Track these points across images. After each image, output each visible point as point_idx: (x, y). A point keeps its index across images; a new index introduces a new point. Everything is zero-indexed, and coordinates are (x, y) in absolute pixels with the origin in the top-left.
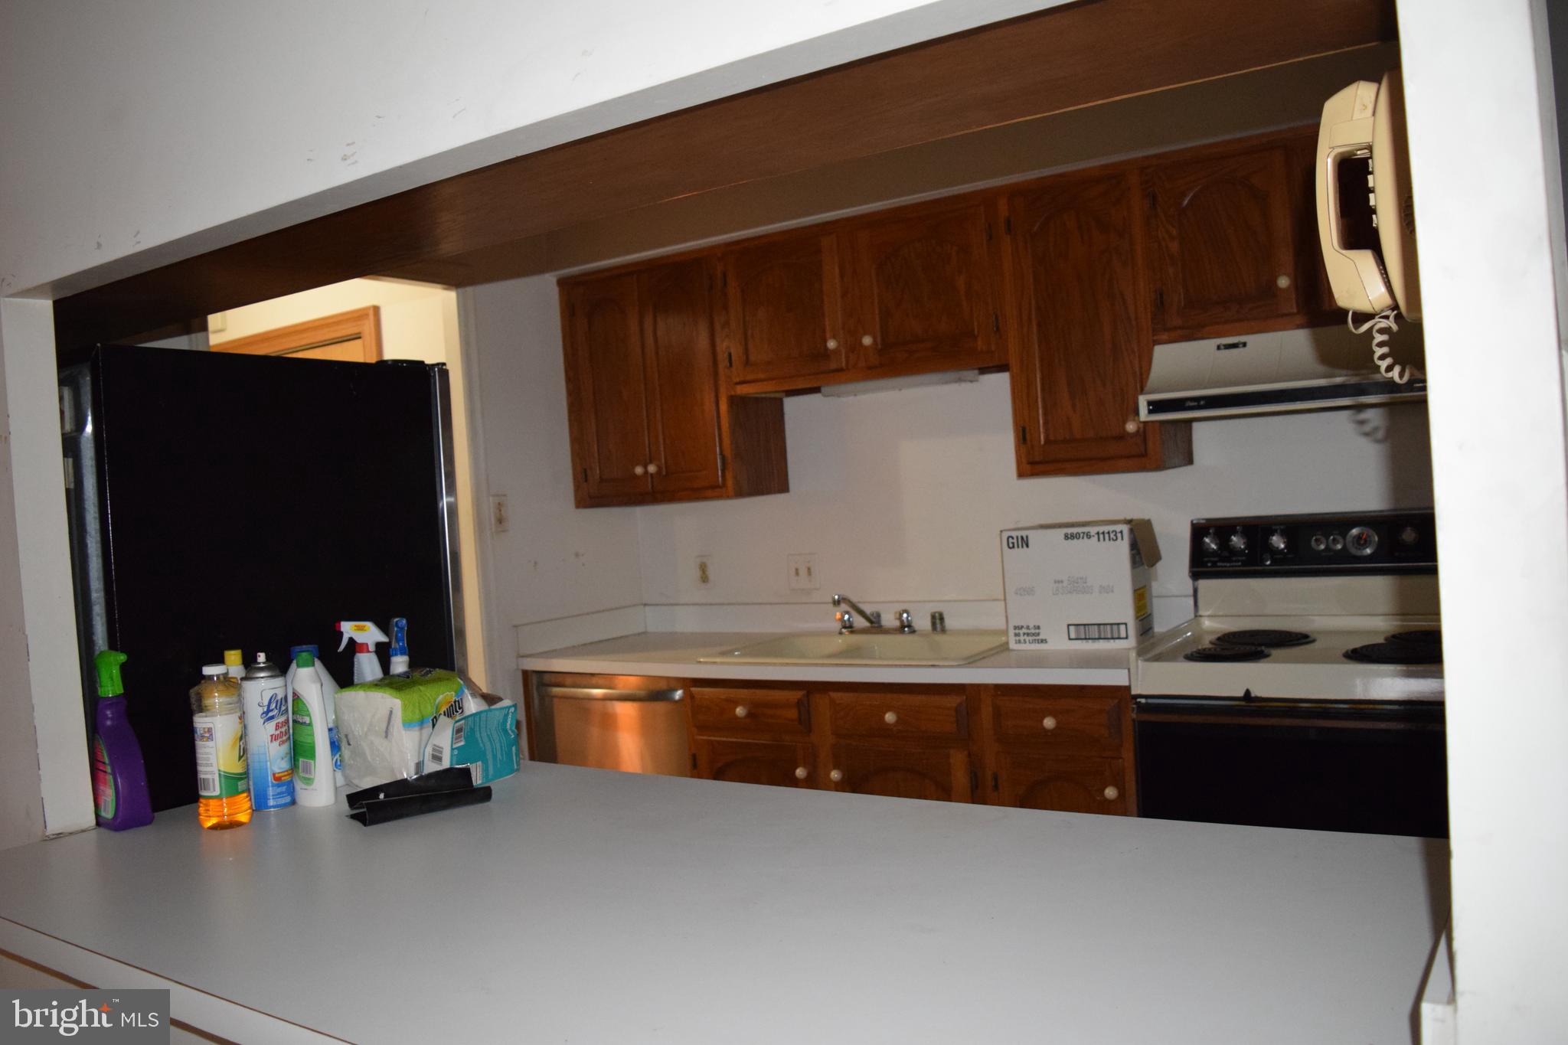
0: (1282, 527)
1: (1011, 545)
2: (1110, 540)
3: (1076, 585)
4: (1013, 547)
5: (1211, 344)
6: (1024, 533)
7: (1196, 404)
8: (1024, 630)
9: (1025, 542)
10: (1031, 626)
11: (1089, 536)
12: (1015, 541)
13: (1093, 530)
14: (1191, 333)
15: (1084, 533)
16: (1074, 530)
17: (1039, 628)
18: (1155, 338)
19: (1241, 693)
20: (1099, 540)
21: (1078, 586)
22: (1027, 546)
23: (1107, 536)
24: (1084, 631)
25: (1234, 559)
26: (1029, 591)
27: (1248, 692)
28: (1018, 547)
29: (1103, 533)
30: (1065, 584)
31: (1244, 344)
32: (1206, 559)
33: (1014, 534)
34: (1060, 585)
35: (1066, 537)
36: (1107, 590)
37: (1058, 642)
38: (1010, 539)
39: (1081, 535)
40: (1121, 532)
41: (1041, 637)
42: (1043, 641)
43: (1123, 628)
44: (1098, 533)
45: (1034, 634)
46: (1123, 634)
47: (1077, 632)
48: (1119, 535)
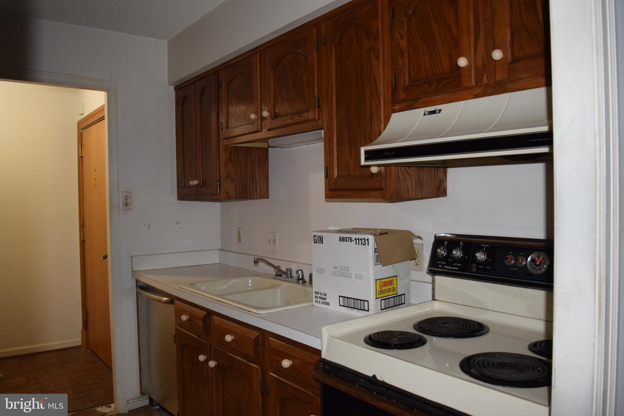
0: (487, 246)
1: (315, 241)
2: (362, 245)
3: (344, 271)
5: (421, 111)
6: (321, 234)
7: (389, 154)
8: (319, 295)
9: (321, 240)
10: (322, 294)
11: (351, 240)
12: (317, 238)
13: (354, 236)
15: (349, 238)
16: (344, 235)
17: (325, 295)
18: (393, 108)
20: (356, 244)
22: (322, 243)
23: (360, 241)
24: (347, 302)
25: (455, 264)
26: (322, 271)
28: (318, 243)
29: (358, 239)
30: (338, 270)
31: (440, 111)
32: (439, 262)
33: (317, 234)
34: (336, 270)
35: (342, 239)
36: (358, 277)
37: (335, 306)
38: (315, 238)
39: (348, 239)
40: (368, 240)
41: (327, 301)
42: (328, 304)
43: (366, 303)
44: (356, 239)
45: (324, 298)
46: (367, 308)
47: (344, 302)
48: (367, 242)
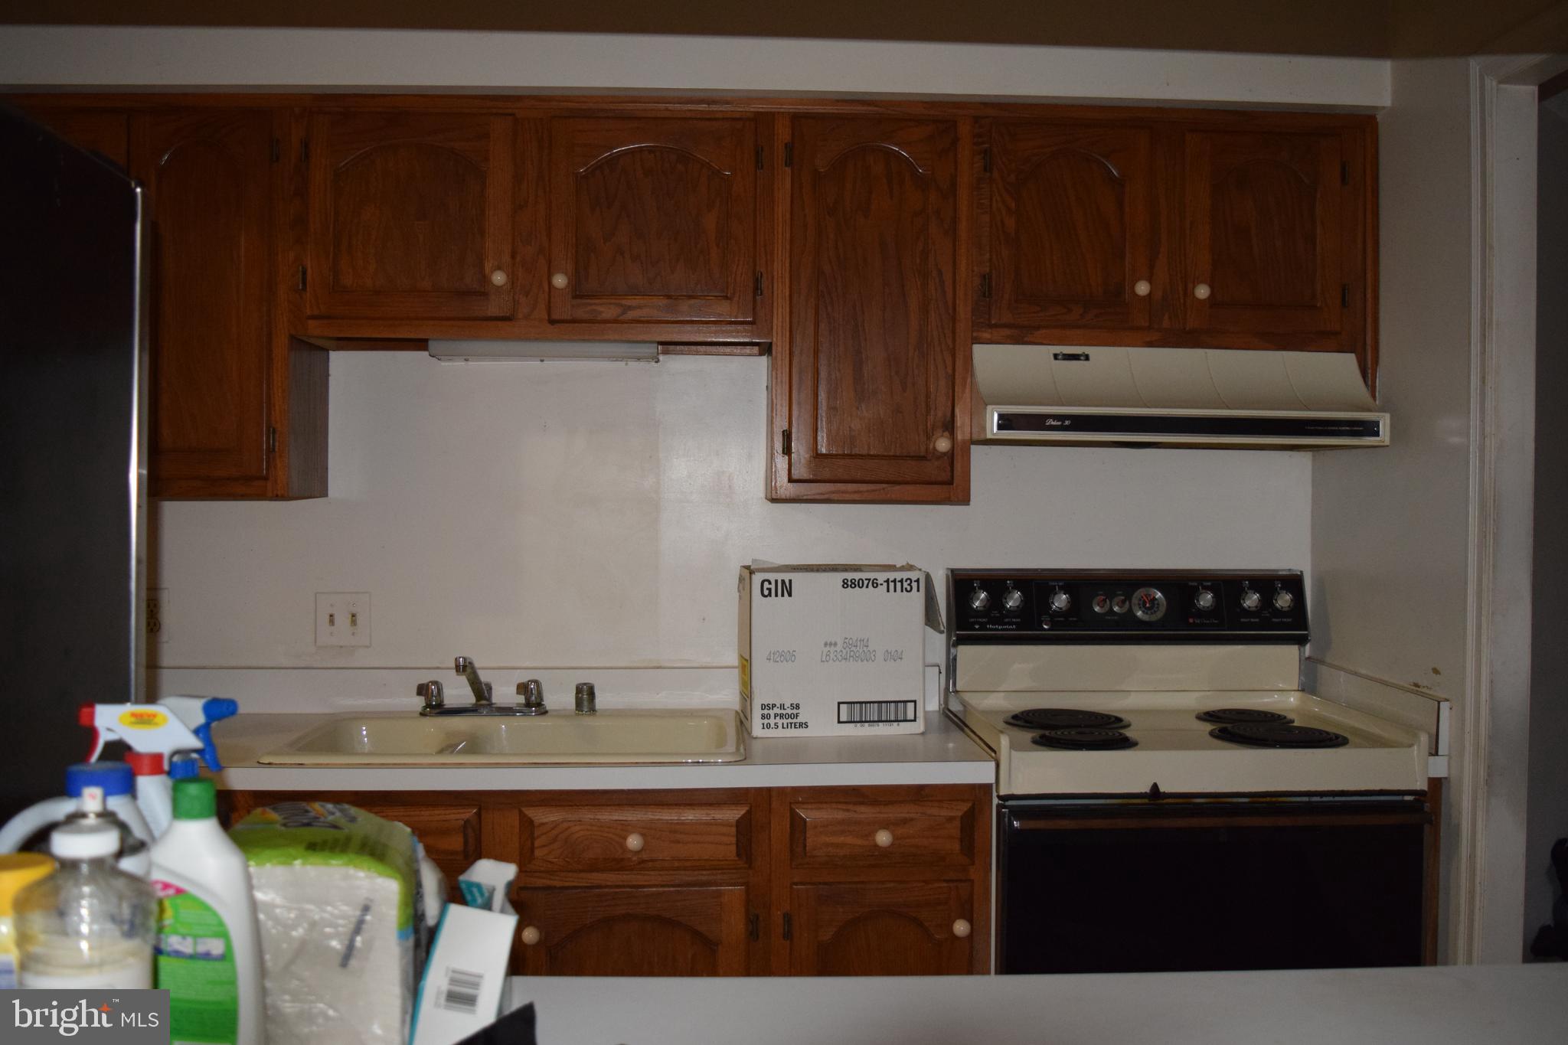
0: (1061, 584)
1: (766, 592)
2: (902, 591)
3: (853, 648)
4: (770, 595)
5: (1045, 352)
6: (786, 577)
7: (1059, 423)
8: (777, 711)
9: (787, 589)
10: (787, 705)
11: (875, 584)
12: (773, 586)
13: (881, 577)
14: (1021, 334)
15: (869, 580)
16: (857, 576)
17: (798, 707)
18: (975, 334)
19: (1145, 788)
20: (888, 591)
21: (855, 650)
22: (790, 595)
23: (899, 585)
24: (859, 711)
25: (1007, 620)
26: (788, 656)
27: (1155, 786)
28: (776, 595)
29: (894, 581)
30: (839, 648)
31: (1087, 358)
32: (972, 620)
33: (772, 576)
34: (832, 649)
35: (845, 584)
36: (895, 656)
37: (822, 725)
38: (766, 584)
39: (866, 582)
40: (918, 581)
41: (799, 720)
42: (804, 725)
43: (910, 706)
44: (887, 581)
45: (791, 715)
46: (910, 716)
47: (851, 713)
48: (914, 585)
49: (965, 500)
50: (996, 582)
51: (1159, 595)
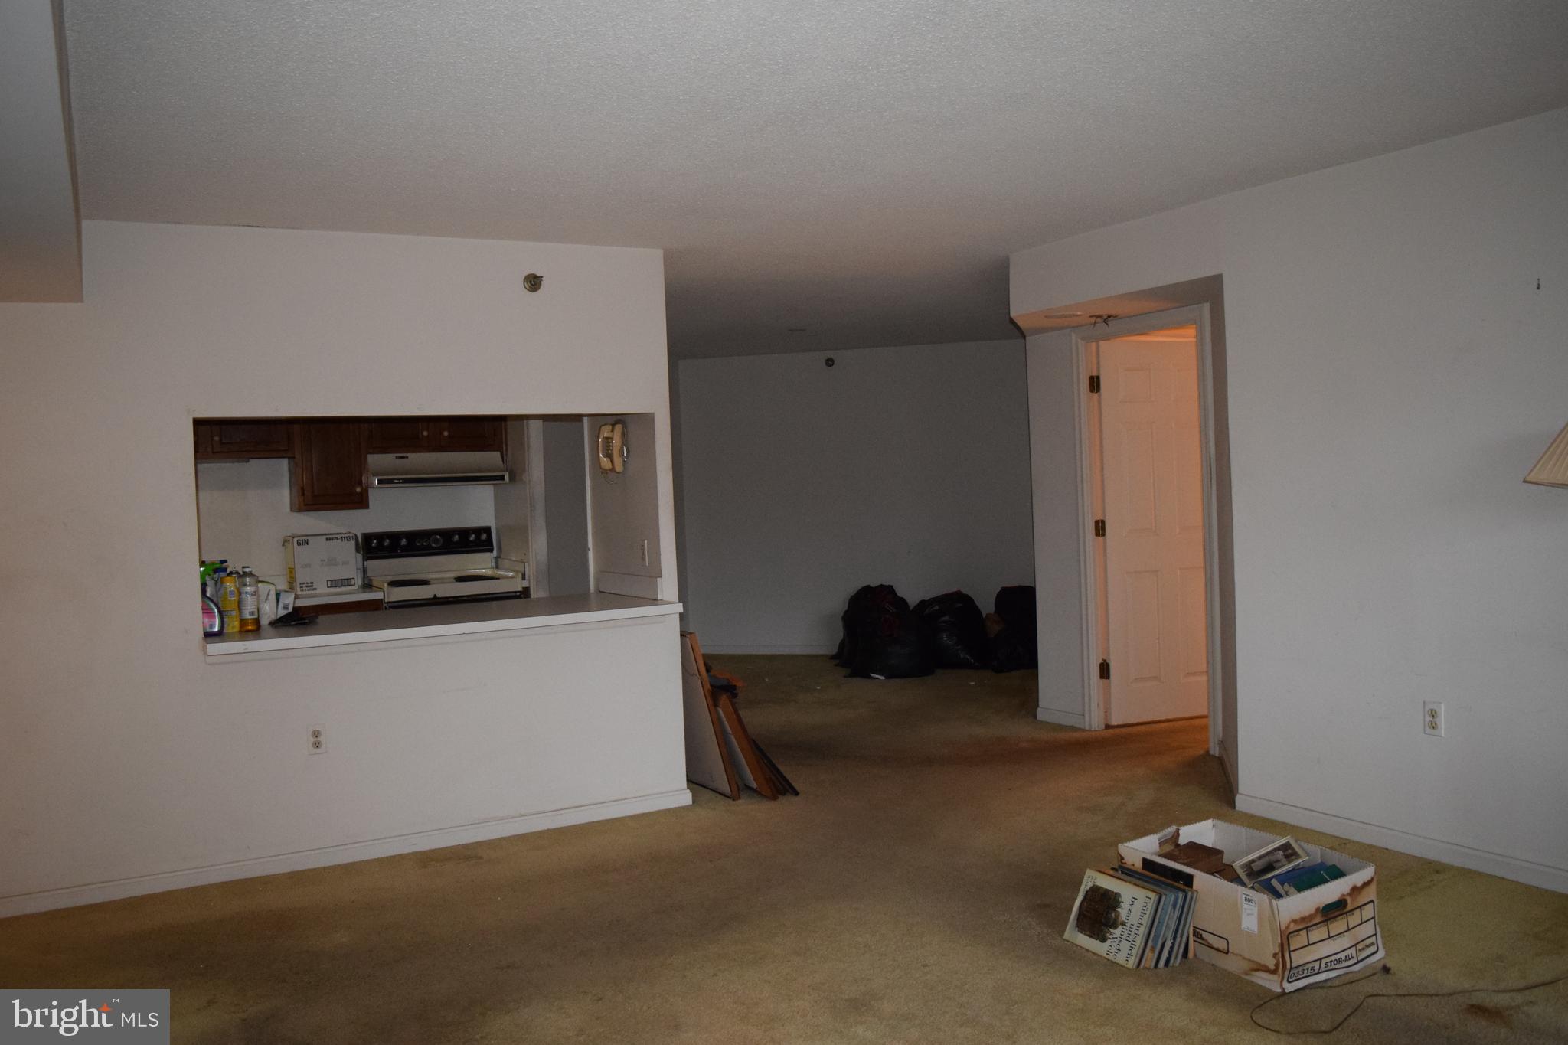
0: (403, 536)
1: (299, 544)
2: (347, 541)
5: (392, 456)
6: (306, 538)
7: (399, 481)
8: (306, 584)
9: (306, 542)
10: (309, 582)
11: (337, 539)
12: (301, 542)
13: (339, 536)
14: (384, 450)
15: (335, 538)
16: (331, 536)
17: (313, 583)
18: (367, 451)
19: (432, 596)
20: (342, 541)
21: (332, 562)
22: (307, 544)
23: (345, 539)
24: (335, 583)
25: (384, 550)
26: (308, 566)
27: (435, 595)
28: (303, 545)
29: (344, 537)
30: (326, 561)
31: (407, 457)
32: (372, 551)
33: (301, 538)
34: (324, 562)
35: (327, 539)
36: (344, 563)
37: (322, 588)
38: (298, 541)
40: (352, 537)
41: (314, 587)
42: (315, 589)
43: (353, 580)
44: (342, 538)
45: (310, 586)
46: (353, 583)
47: (332, 583)
49: (367, 506)
50: (380, 537)
51: (439, 537)
